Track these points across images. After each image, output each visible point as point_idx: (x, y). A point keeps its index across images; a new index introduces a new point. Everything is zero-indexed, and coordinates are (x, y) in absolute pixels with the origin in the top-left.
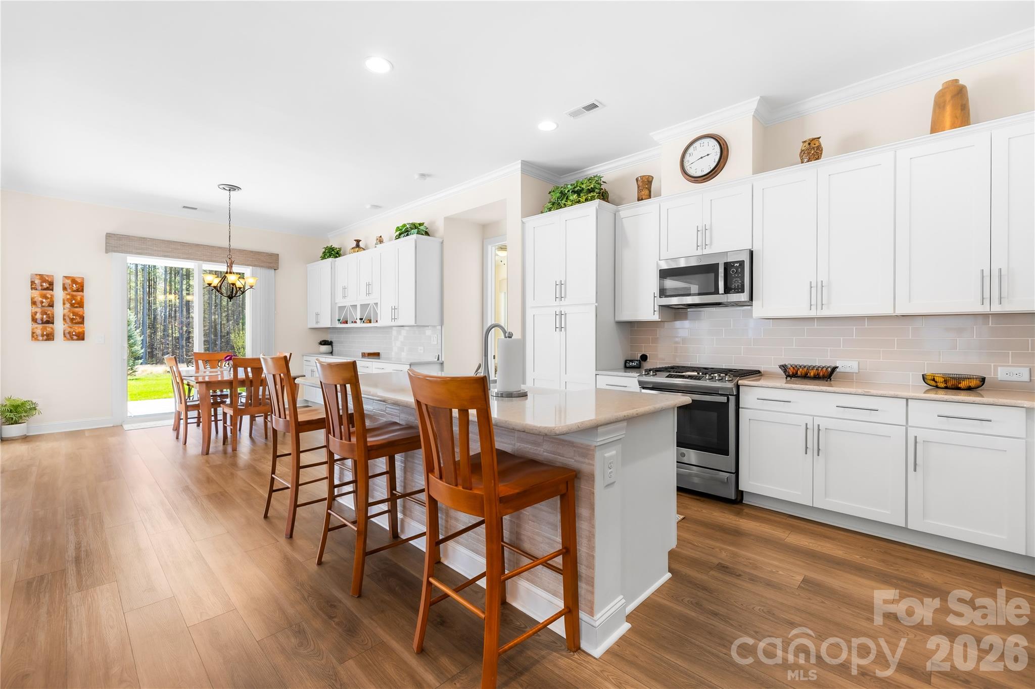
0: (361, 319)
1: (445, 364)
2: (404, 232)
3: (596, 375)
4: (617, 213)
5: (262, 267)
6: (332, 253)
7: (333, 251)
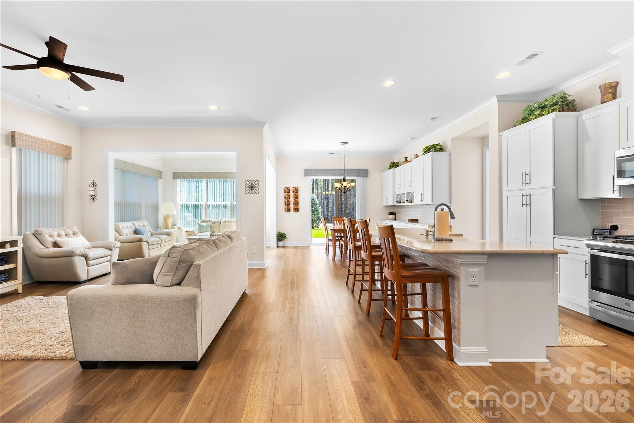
0: (407, 201)
1: (452, 227)
2: (427, 150)
3: (554, 238)
4: (579, 117)
5: (360, 176)
6: (394, 165)
7: (395, 164)
